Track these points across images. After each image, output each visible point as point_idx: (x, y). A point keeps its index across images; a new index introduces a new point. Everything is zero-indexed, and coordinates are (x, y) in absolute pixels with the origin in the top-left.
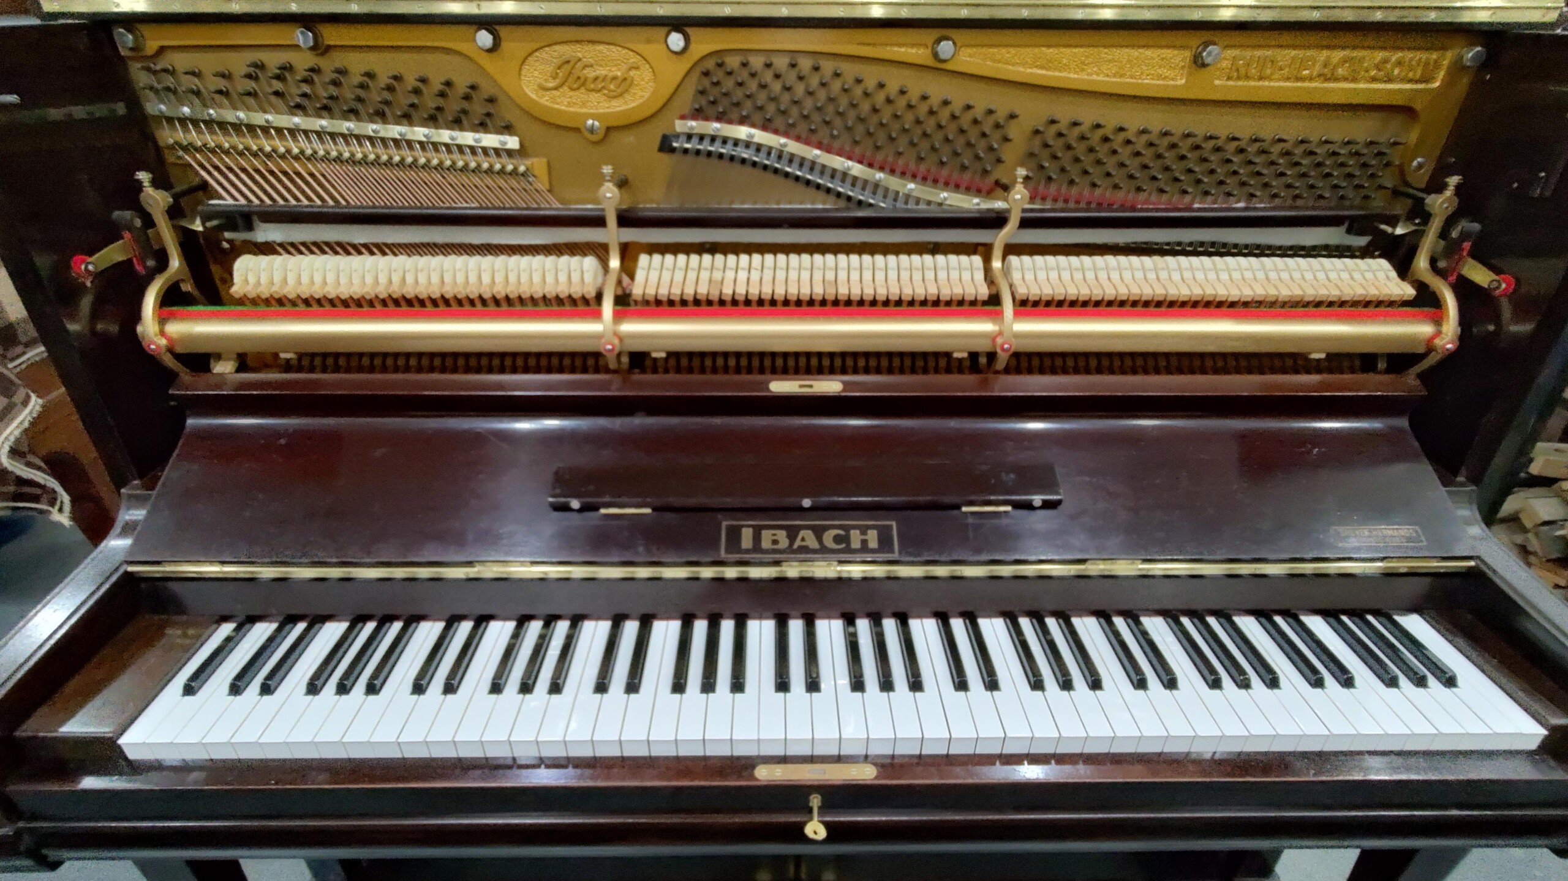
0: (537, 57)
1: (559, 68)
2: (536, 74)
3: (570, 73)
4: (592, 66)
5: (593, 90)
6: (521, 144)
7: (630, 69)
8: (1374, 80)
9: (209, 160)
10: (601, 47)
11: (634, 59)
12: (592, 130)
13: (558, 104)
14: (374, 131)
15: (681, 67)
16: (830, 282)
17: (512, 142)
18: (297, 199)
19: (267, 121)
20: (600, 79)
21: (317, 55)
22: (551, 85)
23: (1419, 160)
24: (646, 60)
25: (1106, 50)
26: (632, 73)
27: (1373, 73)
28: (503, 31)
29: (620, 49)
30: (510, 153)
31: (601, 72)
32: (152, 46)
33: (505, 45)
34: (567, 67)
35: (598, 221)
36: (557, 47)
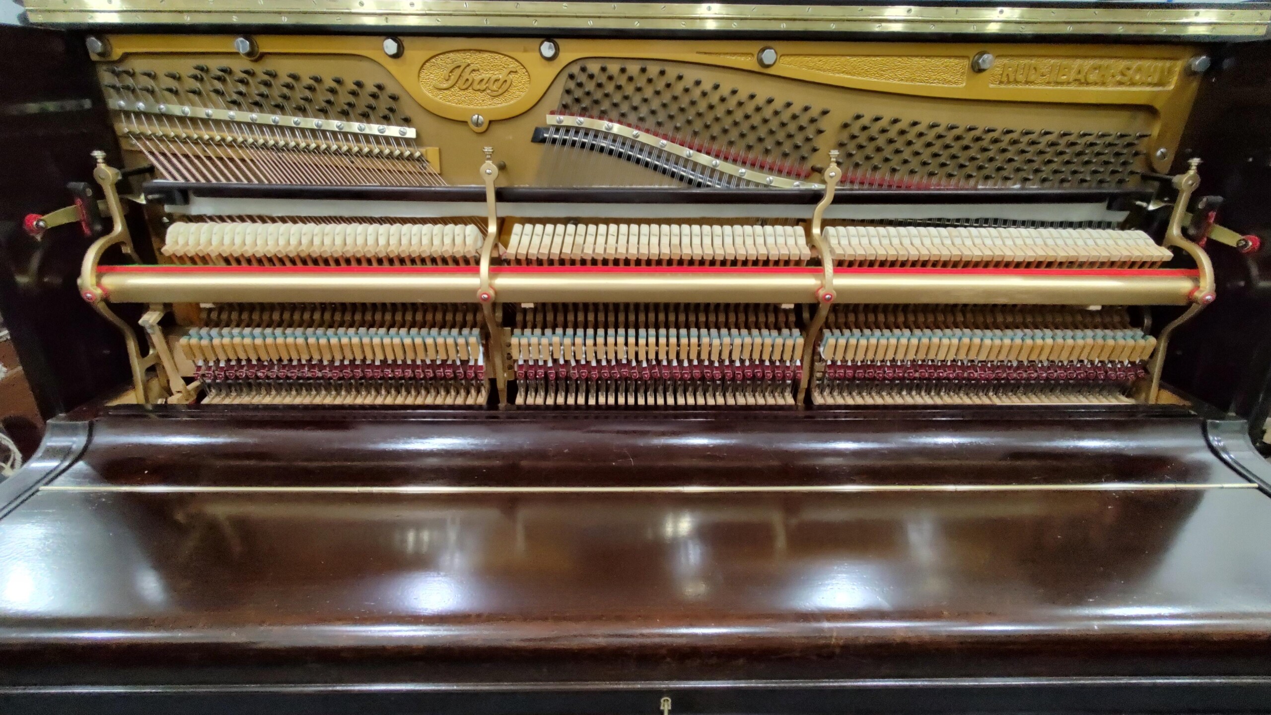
0: (434, 62)
1: (451, 72)
2: (432, 76)
3: (460, 75)
4: (478, 70)
5: (479, 90)
6: (418, 134)
7: (510, 73)
8: (1120, 83)
9: (157, 147)
10: (486, 55)
11: (513, 65)
12: (477, 124)
13: (449, 101)
14: (295, 123)
15: (552, 70)
16: (675, 245)
17: (411, 133)
18: (228, 179)
19: (208, 115)
20: (485, 82)
21: (252, 61)
22: (445, 86)
23: (1162, 150)
24: (522, 65)
25: (900, 59)
26: (511, 76)
27: (1119, 78)
28: (407, 41)
29: (502, 56)
30: (408, 142)
31: (485, 76)
32: (117, 52)
33: (408, 53)
34: (457, 72)
35: (479, 197)
36: (451, 55)
